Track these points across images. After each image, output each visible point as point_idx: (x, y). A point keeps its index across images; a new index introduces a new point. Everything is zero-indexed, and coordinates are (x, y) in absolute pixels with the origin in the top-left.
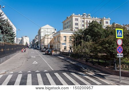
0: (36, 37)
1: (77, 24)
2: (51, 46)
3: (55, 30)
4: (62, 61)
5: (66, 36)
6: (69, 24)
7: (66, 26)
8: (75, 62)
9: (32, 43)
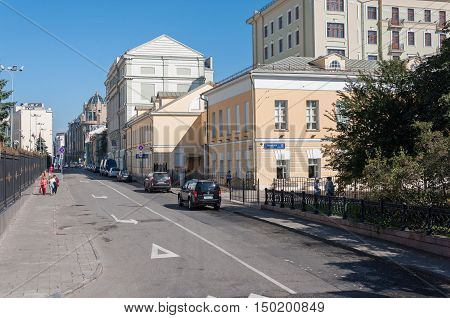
0: (87, 109)
1: (336, 30)
2: (191, 160)
3: (207, 65)
4: (308, 245)
5: (284, 104)
6: (290, 29)
7: (272, 39)
8: (385, 249)
9: (62, 144)
